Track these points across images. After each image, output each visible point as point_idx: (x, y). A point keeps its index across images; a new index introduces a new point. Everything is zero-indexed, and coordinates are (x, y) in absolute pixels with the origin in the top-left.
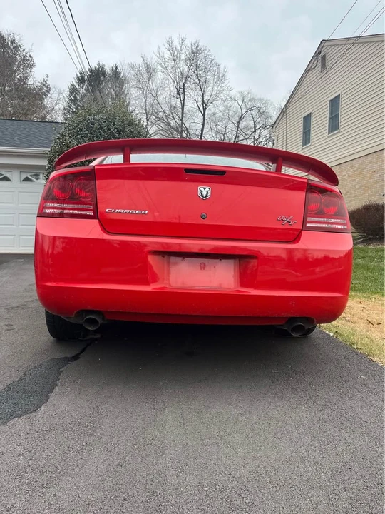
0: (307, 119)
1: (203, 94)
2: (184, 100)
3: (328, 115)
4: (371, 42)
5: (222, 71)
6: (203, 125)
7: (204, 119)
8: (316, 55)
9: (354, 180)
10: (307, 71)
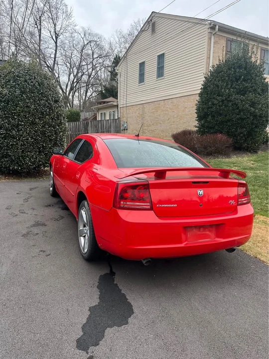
0: (142, 65)
1: (55, 26)
2: (40, 29)
3: (156, 65)
4: (182, 21)
5: (69, 10)
6: (56, 51)
7: (56, 46)
8: (148, 22)
9: (173, 112)
10: (142, 31)
